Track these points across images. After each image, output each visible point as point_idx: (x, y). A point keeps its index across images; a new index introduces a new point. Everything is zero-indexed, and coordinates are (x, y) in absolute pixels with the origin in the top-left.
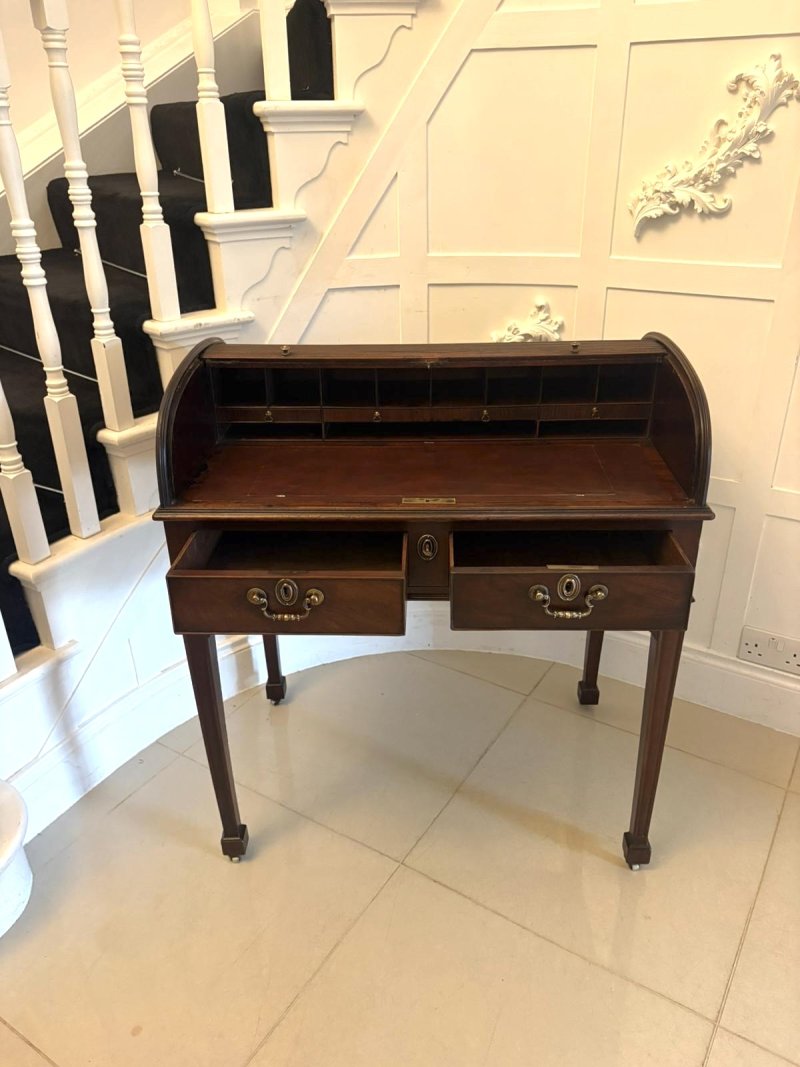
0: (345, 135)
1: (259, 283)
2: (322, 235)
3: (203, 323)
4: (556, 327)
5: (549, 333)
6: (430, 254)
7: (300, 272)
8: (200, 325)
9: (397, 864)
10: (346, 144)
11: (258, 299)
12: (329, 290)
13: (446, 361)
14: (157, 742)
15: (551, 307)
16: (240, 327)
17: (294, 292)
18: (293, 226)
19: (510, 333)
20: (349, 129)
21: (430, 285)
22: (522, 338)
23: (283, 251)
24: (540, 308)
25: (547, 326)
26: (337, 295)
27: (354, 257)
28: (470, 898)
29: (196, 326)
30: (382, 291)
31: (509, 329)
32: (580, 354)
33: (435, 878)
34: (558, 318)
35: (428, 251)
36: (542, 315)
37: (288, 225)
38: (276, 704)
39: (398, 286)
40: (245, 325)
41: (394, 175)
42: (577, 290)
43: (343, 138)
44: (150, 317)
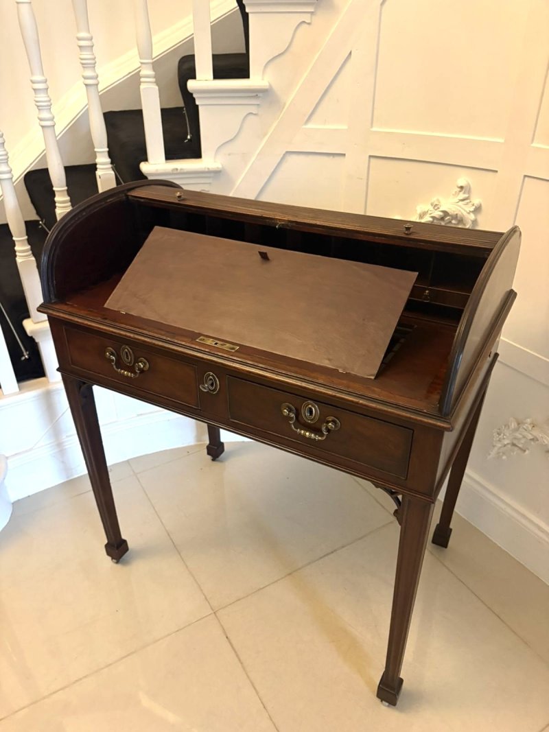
0: (309, 15)
1: (231, 140)
2: (285, 104)
3: (179, 168)
4: (472, 209)
5: (465, 213)
6: (374, 129)
7: (265, 135)
8: (177, 169)
9: (212, 612)
10: (309, 24)
11: (229, 155)
12: (287, 152)
13: (294, 224)
14: (128, 461)
15: (473, 190)
16: (212, 175)
17: (258, 151)
18: (260, 95)
19: (431, 208)
20: (313, 10)
21: (370, 156)
22: (441, 214)
23: (251, 117)
24: (462, 188)
25: (464, 207)
26: (294, 157)
27: (310, 126)
28: (242, 663)
29: (173, 170)
30: (331, 157)
31: (432, 205)
32: (412, 237)
33: (229, 636)
34: (476, 201)
35: (372, 126)
36: (462, 196)
37: (254, 94)
38: (213, 460)
39: (344, 155)
40: (217, 173)
41: (349, 52)
42: (497, 174)
43: (307, 18)
44: (146, 160)
